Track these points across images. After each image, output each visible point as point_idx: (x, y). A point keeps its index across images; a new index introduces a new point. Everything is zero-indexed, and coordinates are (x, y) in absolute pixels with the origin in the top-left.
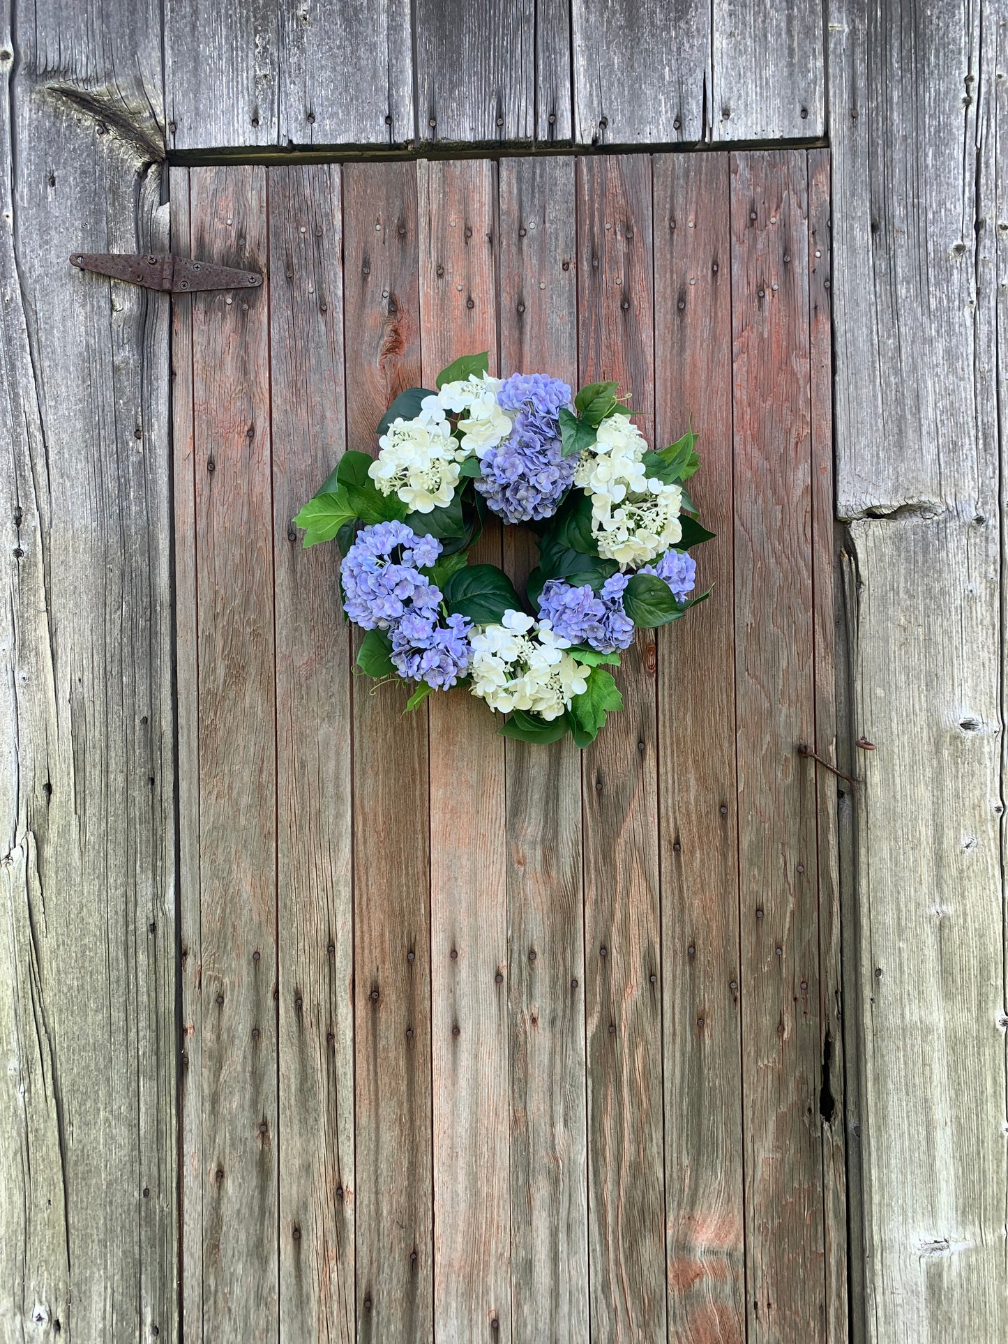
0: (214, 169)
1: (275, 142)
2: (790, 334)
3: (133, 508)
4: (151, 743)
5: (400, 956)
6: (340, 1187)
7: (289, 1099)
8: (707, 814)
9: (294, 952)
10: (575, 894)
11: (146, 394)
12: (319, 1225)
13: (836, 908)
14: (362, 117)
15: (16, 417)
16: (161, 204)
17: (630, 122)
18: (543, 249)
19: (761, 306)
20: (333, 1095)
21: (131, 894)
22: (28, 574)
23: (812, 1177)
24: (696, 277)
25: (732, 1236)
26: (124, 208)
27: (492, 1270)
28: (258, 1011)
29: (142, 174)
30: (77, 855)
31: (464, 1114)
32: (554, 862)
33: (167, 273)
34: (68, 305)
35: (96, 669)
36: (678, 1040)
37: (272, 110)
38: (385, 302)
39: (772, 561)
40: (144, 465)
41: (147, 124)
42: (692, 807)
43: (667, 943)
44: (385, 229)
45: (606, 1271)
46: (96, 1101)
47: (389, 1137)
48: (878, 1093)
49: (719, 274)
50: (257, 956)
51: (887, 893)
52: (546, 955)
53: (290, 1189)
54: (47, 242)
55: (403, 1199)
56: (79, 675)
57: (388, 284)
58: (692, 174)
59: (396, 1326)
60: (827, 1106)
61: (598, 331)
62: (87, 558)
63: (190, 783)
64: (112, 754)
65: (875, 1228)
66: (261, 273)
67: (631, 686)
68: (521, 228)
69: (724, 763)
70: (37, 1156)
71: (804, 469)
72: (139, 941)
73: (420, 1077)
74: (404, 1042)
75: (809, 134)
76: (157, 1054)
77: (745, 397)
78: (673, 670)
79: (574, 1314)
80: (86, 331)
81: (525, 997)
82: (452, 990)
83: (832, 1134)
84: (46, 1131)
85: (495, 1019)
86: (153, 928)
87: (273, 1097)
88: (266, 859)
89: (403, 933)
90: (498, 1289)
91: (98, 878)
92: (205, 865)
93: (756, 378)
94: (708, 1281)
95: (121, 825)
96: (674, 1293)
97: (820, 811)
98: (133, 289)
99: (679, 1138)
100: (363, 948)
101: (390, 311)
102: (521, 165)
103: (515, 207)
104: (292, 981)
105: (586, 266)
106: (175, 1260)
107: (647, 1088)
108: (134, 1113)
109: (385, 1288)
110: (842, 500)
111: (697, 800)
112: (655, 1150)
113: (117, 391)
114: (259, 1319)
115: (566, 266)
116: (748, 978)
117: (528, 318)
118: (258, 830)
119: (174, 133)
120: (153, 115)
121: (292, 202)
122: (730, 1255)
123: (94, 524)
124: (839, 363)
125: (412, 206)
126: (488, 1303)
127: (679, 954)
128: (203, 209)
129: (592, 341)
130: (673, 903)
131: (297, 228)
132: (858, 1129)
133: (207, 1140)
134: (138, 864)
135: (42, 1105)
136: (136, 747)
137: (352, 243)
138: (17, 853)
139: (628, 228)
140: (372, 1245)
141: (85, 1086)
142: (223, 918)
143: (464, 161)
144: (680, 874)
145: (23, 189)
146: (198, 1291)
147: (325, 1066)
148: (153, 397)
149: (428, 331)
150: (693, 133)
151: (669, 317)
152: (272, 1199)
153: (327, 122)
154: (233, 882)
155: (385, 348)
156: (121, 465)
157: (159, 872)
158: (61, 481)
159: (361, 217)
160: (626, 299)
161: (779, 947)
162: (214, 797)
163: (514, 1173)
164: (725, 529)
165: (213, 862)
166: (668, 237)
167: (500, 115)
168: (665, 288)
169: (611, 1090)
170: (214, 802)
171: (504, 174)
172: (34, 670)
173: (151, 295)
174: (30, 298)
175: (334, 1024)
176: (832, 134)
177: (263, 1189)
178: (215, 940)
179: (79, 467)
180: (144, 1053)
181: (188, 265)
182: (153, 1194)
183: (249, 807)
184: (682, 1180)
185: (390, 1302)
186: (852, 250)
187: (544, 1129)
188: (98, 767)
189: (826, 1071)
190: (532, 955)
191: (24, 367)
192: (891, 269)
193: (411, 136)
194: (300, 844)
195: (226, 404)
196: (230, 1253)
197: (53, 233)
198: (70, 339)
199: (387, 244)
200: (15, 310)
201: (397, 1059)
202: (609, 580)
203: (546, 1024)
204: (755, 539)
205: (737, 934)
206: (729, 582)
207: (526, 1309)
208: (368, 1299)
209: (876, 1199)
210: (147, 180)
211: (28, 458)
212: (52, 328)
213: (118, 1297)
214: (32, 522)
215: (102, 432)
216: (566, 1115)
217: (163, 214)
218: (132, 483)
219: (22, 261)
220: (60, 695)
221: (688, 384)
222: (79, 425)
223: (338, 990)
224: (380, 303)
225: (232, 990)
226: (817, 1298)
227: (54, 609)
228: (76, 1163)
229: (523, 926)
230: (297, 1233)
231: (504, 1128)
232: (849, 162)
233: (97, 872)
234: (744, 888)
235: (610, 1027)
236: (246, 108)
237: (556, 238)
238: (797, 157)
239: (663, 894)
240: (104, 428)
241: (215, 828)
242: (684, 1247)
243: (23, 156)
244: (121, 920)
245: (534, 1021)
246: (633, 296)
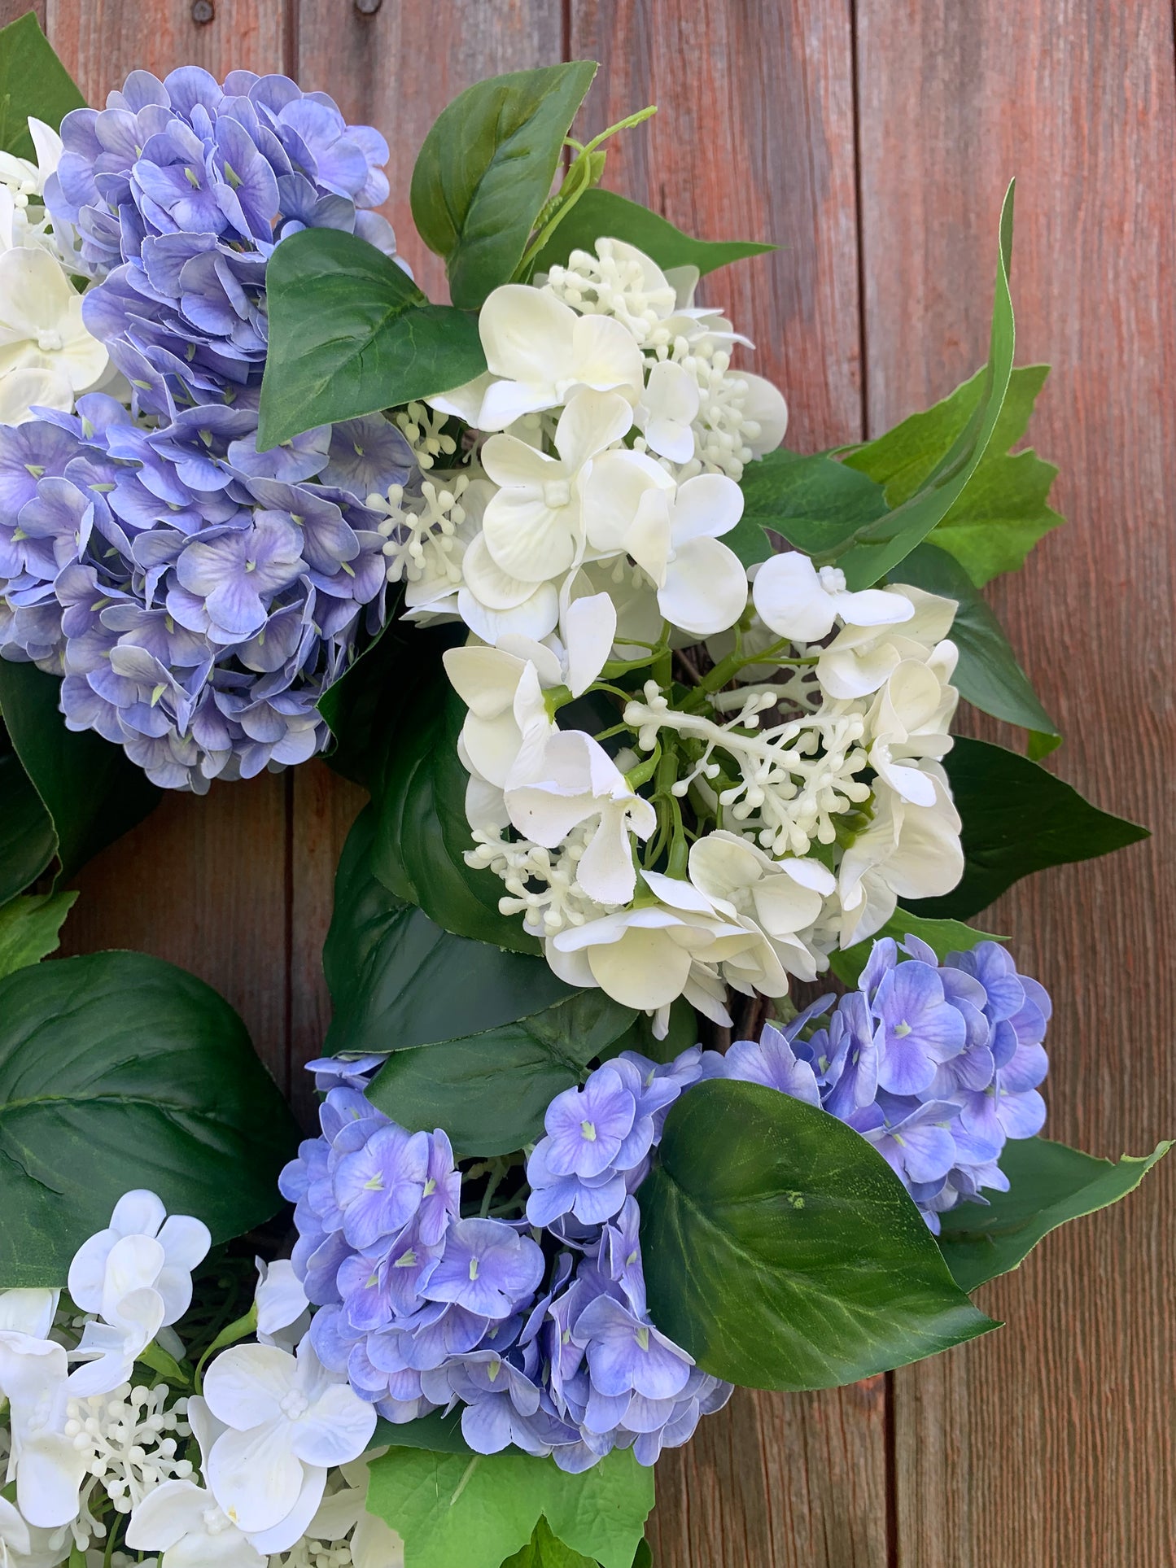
67: (779, 1436)
78: (960, 1393)
202: (569, 1100)
221: (996, 204)
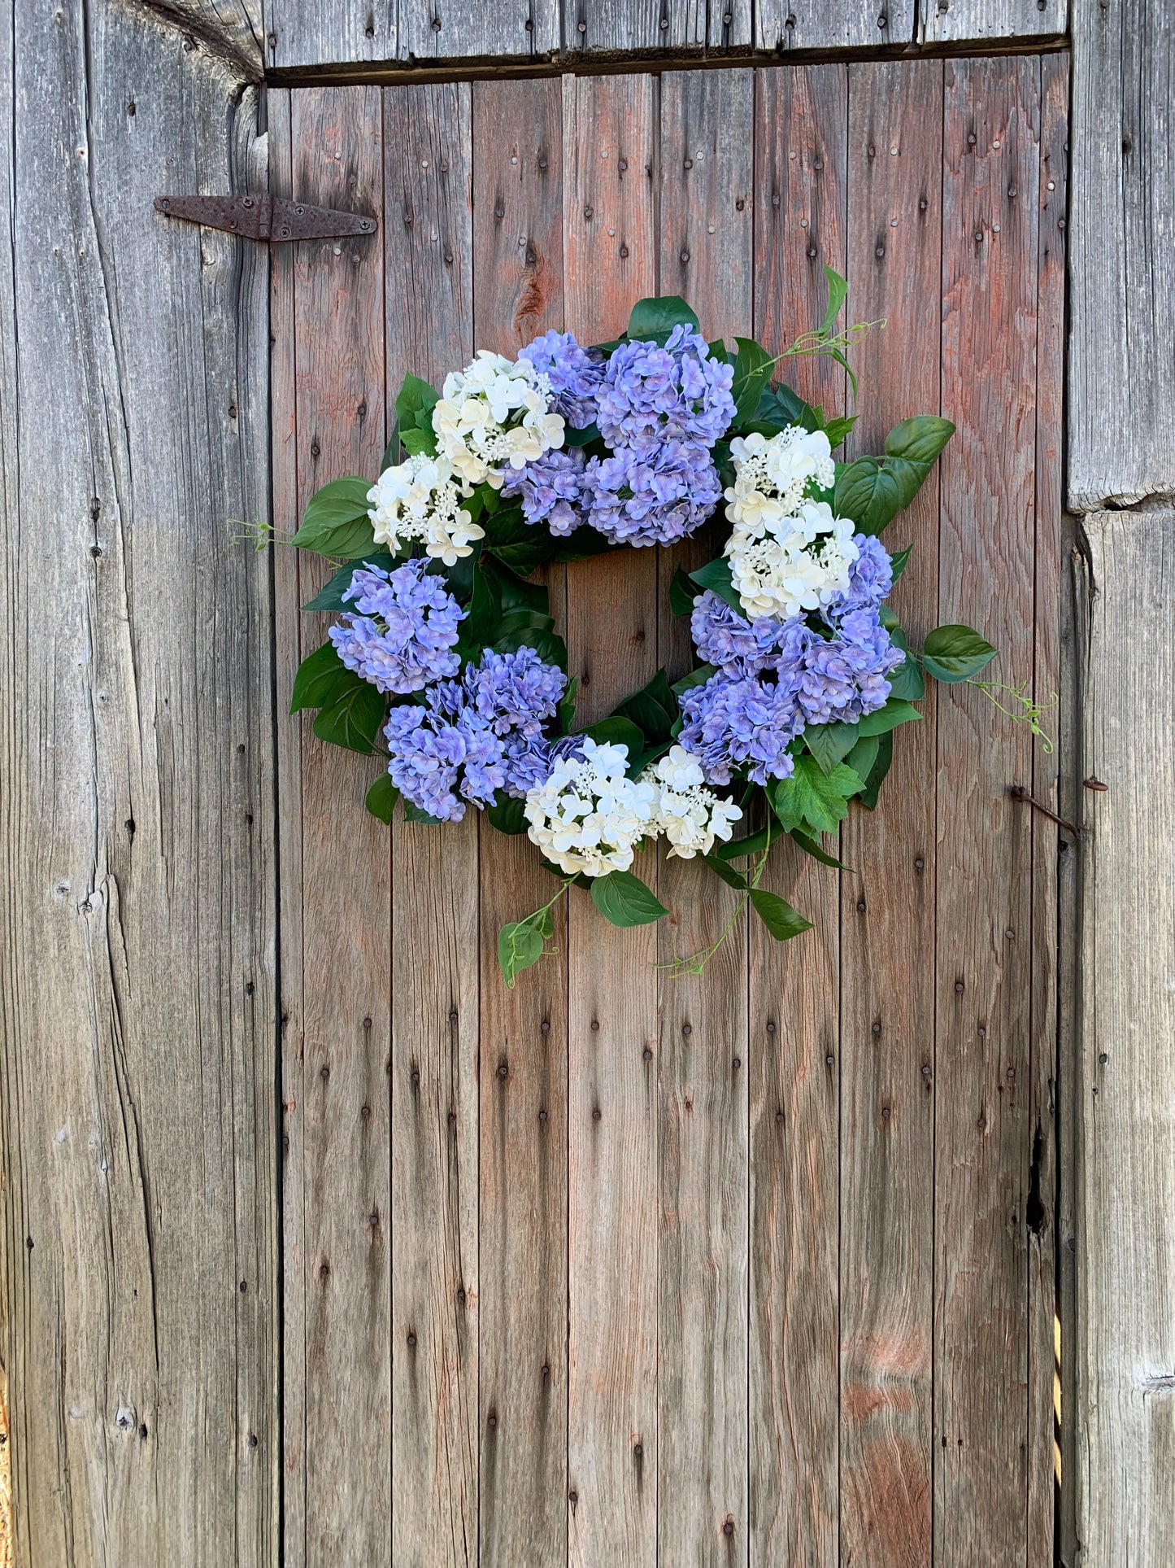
0: (320, 91)
1: (394, 57)
2: (1014, 284)
3: (228, 500)
4: (248, 775)
5: (533, 1025)
6: (461, 1290)
7: (404, 1188)
8: (899, 868)
9: (410, 1019)
10: (739, 961)
11: (242, 363)
12: (437, 1332)
13: (1052, 982)
14: (498, 22)
15: (92, 392)
16: (258, 134)
17: (824, 20)
18: (712, 186)
19: (978, 252)
20: (454, 1183)
21: (225, 948)
22: (107, 576)
23: (1016, 1296)
24: (899, 216)
25: (918, 1361)
26: (215, 139)
27: (635, 1389)
28: (368, 1086)
29: (237, 99)
30: (164, 902)
31: (605, 1209)
32: (714, 921)
33: (264, 218)
34: (151, 258)
35: (185, 688)
36: (859, 1133)
37: (390, 16)
38: (522, 251)
39: (986, 563)
40: (240, 449)
41: (244, 37)
42: (881, 859)
43: (847, 1019)
44: (522, 162)
45: (768, 1395)
46: (187, 1181)
47: (518, 1235)
48: (1099, 1199)
49: (927, 213)
50: (368, 1023)
51: (1118, 965)
52: (704, 1029)
53: (403, 1289)
54: (126, 183)
55: (534, 1306)
56: (165, 695)
57: (525, 228)
58: (897, 88)
59: (525, 1447)
60: (1035, 1214)
61: (778, 285)
62: (173, 559)
63: (292, 822)
64: (204, 786)
65: (1091, 1358)
66: (375, 217)
68: (686, 158)
69: (921, 808)
70: (120, 1240)
71: (1027, 450)
72: (234, 1003)
73: (554, 1167)
74: (536, 1126)
75: (1047, 30)
76: (255, 1131)
77: (956, 365)
79: (731, 1442)
80: (172, 289)
81: (677, 1078)
82: (593, 1065)
83: (1040, 1247)
84: (131, 1214)
85: (642, 1103)
86: (251, 988)
87: (384, 1185)
88: (380, 911)
89: (536, 1000)
90: (643, 1411)
91: (188, 929)
92: (309, 918)
93: (970, 341)
94: (889, 1411)
95: (215, 870)
96: (848, 1423)
97: (1036, 866)
98: (227, 237)
99: (858, 1246)
100: (490, 1015)
101: (528, 263)
102: (687, 80)
103: (680, 133)
104: (408, 1051)
105: (764, 206)
106: (276, 1363)
107: (820, 1188)
108: (230, 1198)
109: (512, 1404)
110: (1074, 488)
111: (886, 851)
112: (829, 1259)
113: (209, 361)
114: (369, 1433)
115: (740, 205)
116: (943, 1062)
117: (693, 268)
118: (369, 878)
119: (273, 48)
120: (250, 26)
121: (411, 130)
122: (915, 1382)
123: (182, 518)
124: (1076, 319)
125: (556, 133)
126: (631, 1426)
127: (862, 1033)
128: (307, 141)
129: (771, 296)
130: (854, 972)
131: (418, 162)
132: (1073, 1242)
133: (310, 1232)
134: (234, 915)
135: (127, 1183)
136: (232, 779)
137: (483, 178)
138: (96, 899)
139: (817, 157)
140: (497, 1355)
141: (174, 1164)
142: (329, 978)
143: (619, 77)
144: (864, 939)
145: (98, 120)
146: (300, 1399)
147: (445, 1152)
148: (250, 368)
149: (573, 285)
150: (902, 33)
151: (864, 267)
152: (384, 1299)
153: (456, 30)
154: (341, 937)
155: (521, 308)
156: (213, 448)
157: (258, 924)
158: (143, 467)
159: (493, 146)
160: (813, 245)
161: (982, 1027)
162: (319, 839)
163: (662, 1281)
164: (929, 525)
165: (318, 913)
166: (865, 167)
167: (664, 15)
168: (860, 231)
169: (778, 1188)
170: (319, 844)
171: (667, 92)
172: (114, 688)
173: (247, 244)
174: (108, 250)
175: (456, 1102)
176: (1075, 28)
177: (374, 1290)
178: (320, 1004)
179: (165, 451)
180: (240, 1131)
181: (290, 208)
182: (251, 1287)
183: (360, 850)
184: (860, 1294)
185: (518, 1418)
186: (1097, 174)
187: (698, 1231)
188: (188, 803)
189: (1035, 1173)
190: (686, 1028)
191: (102, 333)
192: (1146, 198)
193: (556, 45)
194: (419, 894)
195: (333, 375)
196: (336, 1358)
197: (133, 171)
198: (153, 299)
199: (524, 180)
200: (92, 265)
201: (527, 1145)
203: (703, 1109)
204: (966, 537)
205: (932, 1010)
206: (932, 590)
207: (674, 1434)
208: (493, 1416)
209: (1092, 1325)
210: (242, 105)
211: (106, 440)
212: (133, 285)
213: (212, 1401)
214: (110, 516)
215: (191, 409)
216: (724, 1215)
217: (260, 146)
218: (226, 470)
219: (98, 206)
220: (144, 718)
221: (887, 348)
222: (164, 401)
223: (461, 1063)
224: (516, 253)
225: (340, 1062)
226: (1018, 1436)
227: (137, 617)
228: (165, 1251)
229: (676, 996)
230: (412, 1338)
231: (652, 1229)
232: (1096, 65)
233: (186, 922)
234: (941, 956)
235: (778, 1115)
236: (359, 15)
237: (729, 171)
238: (1028, 65)
239: (843, 961)
240: (193, 405)
241: (320, 874)
242: (860, 1371)
243: (98, 79)
244: (214, 977)
245: (688, 1105)
246: (822, 241)
